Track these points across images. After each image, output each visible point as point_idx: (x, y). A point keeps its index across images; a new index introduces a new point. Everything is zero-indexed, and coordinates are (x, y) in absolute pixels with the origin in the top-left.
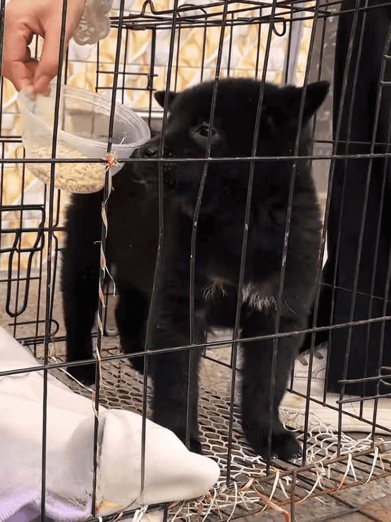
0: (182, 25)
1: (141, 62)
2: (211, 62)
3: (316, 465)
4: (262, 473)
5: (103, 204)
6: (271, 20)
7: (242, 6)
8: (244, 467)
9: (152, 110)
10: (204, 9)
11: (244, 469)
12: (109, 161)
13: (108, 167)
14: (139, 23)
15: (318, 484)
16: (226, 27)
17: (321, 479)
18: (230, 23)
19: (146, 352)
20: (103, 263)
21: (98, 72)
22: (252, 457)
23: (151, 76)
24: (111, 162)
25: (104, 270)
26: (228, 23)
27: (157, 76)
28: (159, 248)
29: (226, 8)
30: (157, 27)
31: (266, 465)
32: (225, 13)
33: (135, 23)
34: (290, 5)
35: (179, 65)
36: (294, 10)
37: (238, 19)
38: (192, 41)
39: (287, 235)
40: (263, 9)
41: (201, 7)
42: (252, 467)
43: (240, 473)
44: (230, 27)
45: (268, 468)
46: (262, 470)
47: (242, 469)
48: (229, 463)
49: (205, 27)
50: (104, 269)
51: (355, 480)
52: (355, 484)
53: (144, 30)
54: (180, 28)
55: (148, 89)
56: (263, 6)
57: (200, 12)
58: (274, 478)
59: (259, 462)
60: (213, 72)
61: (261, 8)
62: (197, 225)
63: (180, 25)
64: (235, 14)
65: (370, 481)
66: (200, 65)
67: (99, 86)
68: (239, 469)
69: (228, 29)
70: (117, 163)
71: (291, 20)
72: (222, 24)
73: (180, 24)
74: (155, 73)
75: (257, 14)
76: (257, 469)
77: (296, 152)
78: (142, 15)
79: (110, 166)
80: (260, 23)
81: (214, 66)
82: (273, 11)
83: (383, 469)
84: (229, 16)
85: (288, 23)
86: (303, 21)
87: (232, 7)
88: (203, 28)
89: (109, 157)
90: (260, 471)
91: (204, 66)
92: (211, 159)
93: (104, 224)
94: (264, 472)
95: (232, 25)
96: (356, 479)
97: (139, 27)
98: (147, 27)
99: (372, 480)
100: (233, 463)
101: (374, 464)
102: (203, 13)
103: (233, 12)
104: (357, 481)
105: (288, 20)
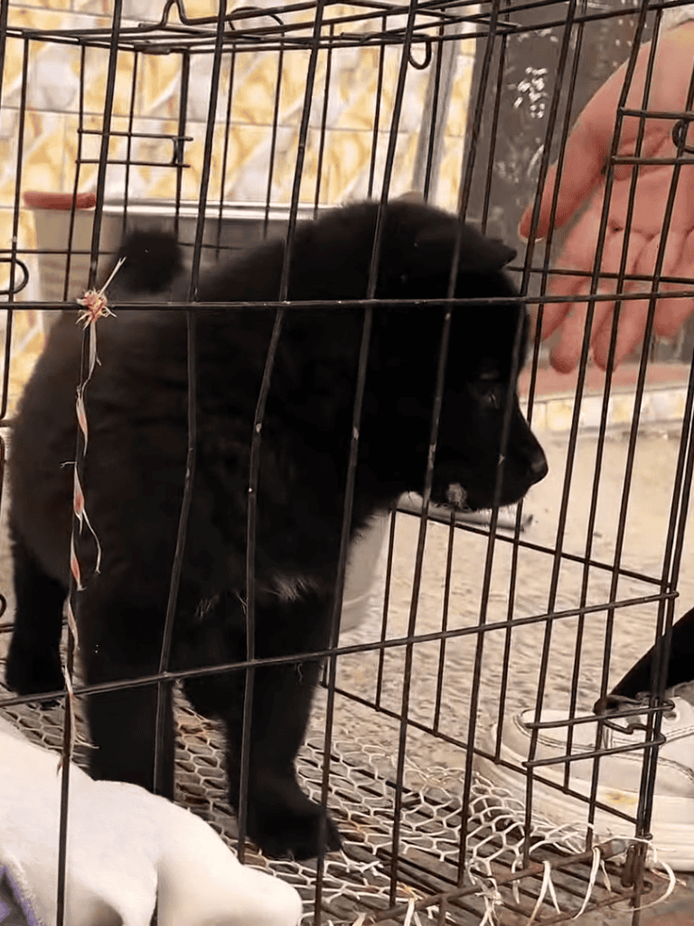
0: (238, 46)
1: (165, 114)
2: (291, 117)
3: (484, 887)
4: (382, 895)
5: (78, 391)
6: (404, 38)
7: (349, 10)
8: (346, 883)
9: (181, 202)
10: (277, 15)
11: (348, 887)
12: (92, 308)
13: (90, 319)
14: (158, 42)
15: (488, 920)
16: (320, 51)
17: (492, 913)
18: (327, 42)
19: (160, 677)
20: (79, 504)
21: (81, 132)
22: (362, 863)
23: (181, 140)
24: (95, 308)
25: (81, 519)
26: (323, 42)
27: (191, 139)
28: (188, 474)
29: (319, 14)
30: (193, 48)
31: (389, 879)
32: (319, 23)
33: (152, 41)
34: (439, 11)
35: (232, 119)
36: (446, 19)
37: (343, 36)
38: (257, 78)
39: (433, 448)
40: (389, 18)
41: (272, 12)
42: (363, 883)
43: (340, 894)
44: (326, 51)
45: (393, 886)
46: (382, 889)
47: (343, 887)
48: (319, 876)
49: (281, 49)
50: (79, 516)
51: (556, 911)
52: (558, 918)
53: (167, 54)
54: (234, 51)
55: (173, 165)
56: (390, 10)
57: (270, 22)
58: (405, 912)
59: (376, 873)
60: (295, 134)
61: (384, 15)
62: (261, 430)
63: (234, 47)
64: (336, 26)
65: (584, 912)
66: (271, 120)
67: (84, 157)
68: (339, 886)
69: (323, 53)
70: (108, 310)
71: (441, 40)
72: (312, 45)
73: (234, 44)
74: (188, 134)
75: (376, 25)
76: (373, 887)
77: (452, 290)
78: (162, 26)
79: (94, 317)
80: (383, 45)
81: (297, 122)
82: (411, 20)
83: (609, 889)
84: (325, 31)
85: (434, 45)
86: (457, 41)
87: (330, 12)
88: (278, 52)
89: (92, 299)
90: (378, 891)
91: (278, 122)
92: (289, 303)
93: (81, 430)
94: (385, 892)
95: (330, 47)
96: (557, 908)
97: (160, 49)
98: (173, 49)
99: (587, 910)
100: (328, 877)
101: (593, 880)
102: (275, 24)
103: (332, 22)
104: (559, 912)
105: (434, 39)
